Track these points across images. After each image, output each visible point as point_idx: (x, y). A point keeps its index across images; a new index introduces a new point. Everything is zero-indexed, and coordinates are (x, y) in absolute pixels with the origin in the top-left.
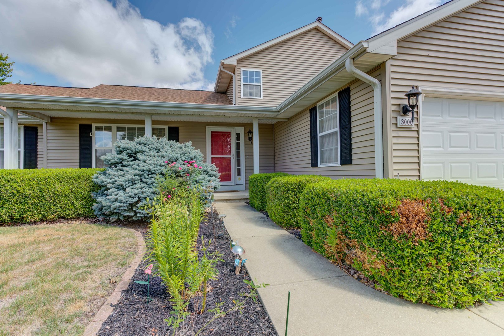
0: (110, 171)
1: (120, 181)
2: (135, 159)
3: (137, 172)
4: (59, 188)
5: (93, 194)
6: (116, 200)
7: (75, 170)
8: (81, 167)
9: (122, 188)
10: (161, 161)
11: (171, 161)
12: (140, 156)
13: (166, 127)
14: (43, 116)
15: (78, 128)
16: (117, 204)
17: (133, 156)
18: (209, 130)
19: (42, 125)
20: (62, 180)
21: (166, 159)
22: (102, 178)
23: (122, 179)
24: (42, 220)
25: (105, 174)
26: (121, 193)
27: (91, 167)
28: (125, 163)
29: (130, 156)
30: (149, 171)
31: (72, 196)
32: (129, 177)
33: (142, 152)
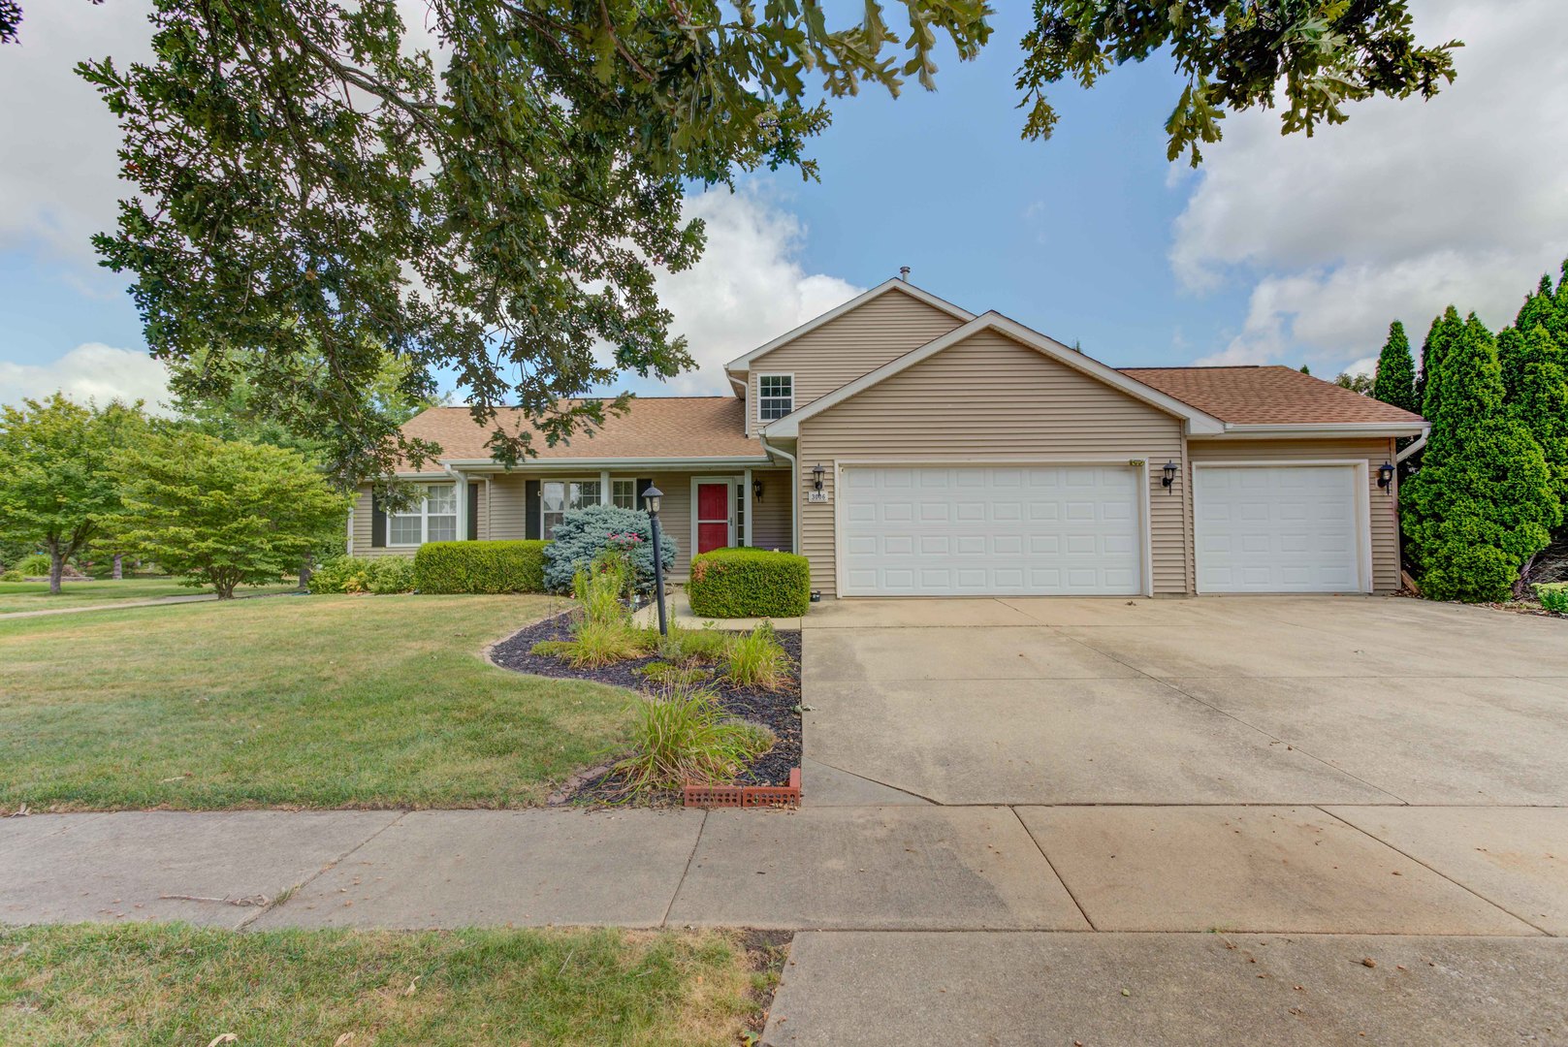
0: (559, 544)
1: (567, 553)
2: (583, 531)
3: (581, 544)
4: (514, 560)
5: (543, 567)
6: (563, 571)
7: (523, 542)
8: (527, 538)
9: (568, 560)
10: (605, 534)
11: (615, 533)
12: (586, 528)
13: (634, 480)
14: (486, 476)
15: (524, 485)
16: (564, 574)
17: (580, 527)
18: (695, 483)
19: (484, 482)
20: (517, 552)
21: (611, 531)
22: (551, 550)
23: (569, 551)
24: (499, 592)
25: (554, 547)
26: (567, 564)
27: (538, 538)
28: (572, 535)
29: (578, 527)
30: (593, 543)
31: (525, 569)
32: (575, 549)
33: (589, 523)
